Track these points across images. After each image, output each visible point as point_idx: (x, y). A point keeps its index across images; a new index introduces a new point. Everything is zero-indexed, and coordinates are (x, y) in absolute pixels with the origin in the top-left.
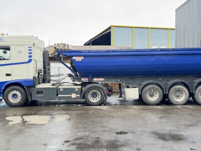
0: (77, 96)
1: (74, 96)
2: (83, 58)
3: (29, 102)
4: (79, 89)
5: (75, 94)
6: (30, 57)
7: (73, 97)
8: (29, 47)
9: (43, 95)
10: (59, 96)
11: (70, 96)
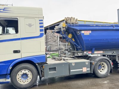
0: (88, 69)
2: (90, 32)
5: (86, 68)
7: (84, 71)
8: (40, 20)
9: (56, 72)
10: (71, 71)
11: (82, 70)
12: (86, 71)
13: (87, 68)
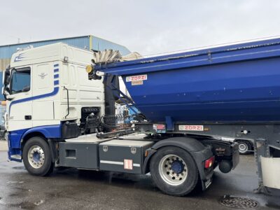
0: (135, 165)
1: (128, 165)
3: (55, 169)
4: (138, 149)
5: (131, 161)
6: (56, 83)
7: (127, 167)
8: (55, 66)
9: (75, 158)
10: (101, 162)
11: (122, 163)
12: (131, 168)
13: (133, 162)
